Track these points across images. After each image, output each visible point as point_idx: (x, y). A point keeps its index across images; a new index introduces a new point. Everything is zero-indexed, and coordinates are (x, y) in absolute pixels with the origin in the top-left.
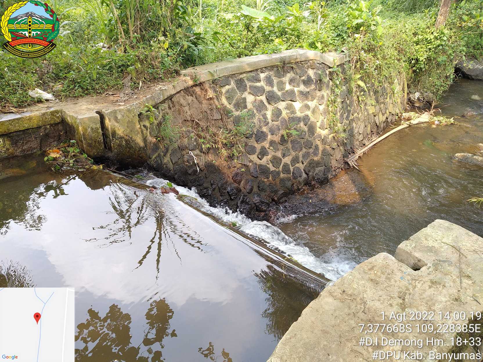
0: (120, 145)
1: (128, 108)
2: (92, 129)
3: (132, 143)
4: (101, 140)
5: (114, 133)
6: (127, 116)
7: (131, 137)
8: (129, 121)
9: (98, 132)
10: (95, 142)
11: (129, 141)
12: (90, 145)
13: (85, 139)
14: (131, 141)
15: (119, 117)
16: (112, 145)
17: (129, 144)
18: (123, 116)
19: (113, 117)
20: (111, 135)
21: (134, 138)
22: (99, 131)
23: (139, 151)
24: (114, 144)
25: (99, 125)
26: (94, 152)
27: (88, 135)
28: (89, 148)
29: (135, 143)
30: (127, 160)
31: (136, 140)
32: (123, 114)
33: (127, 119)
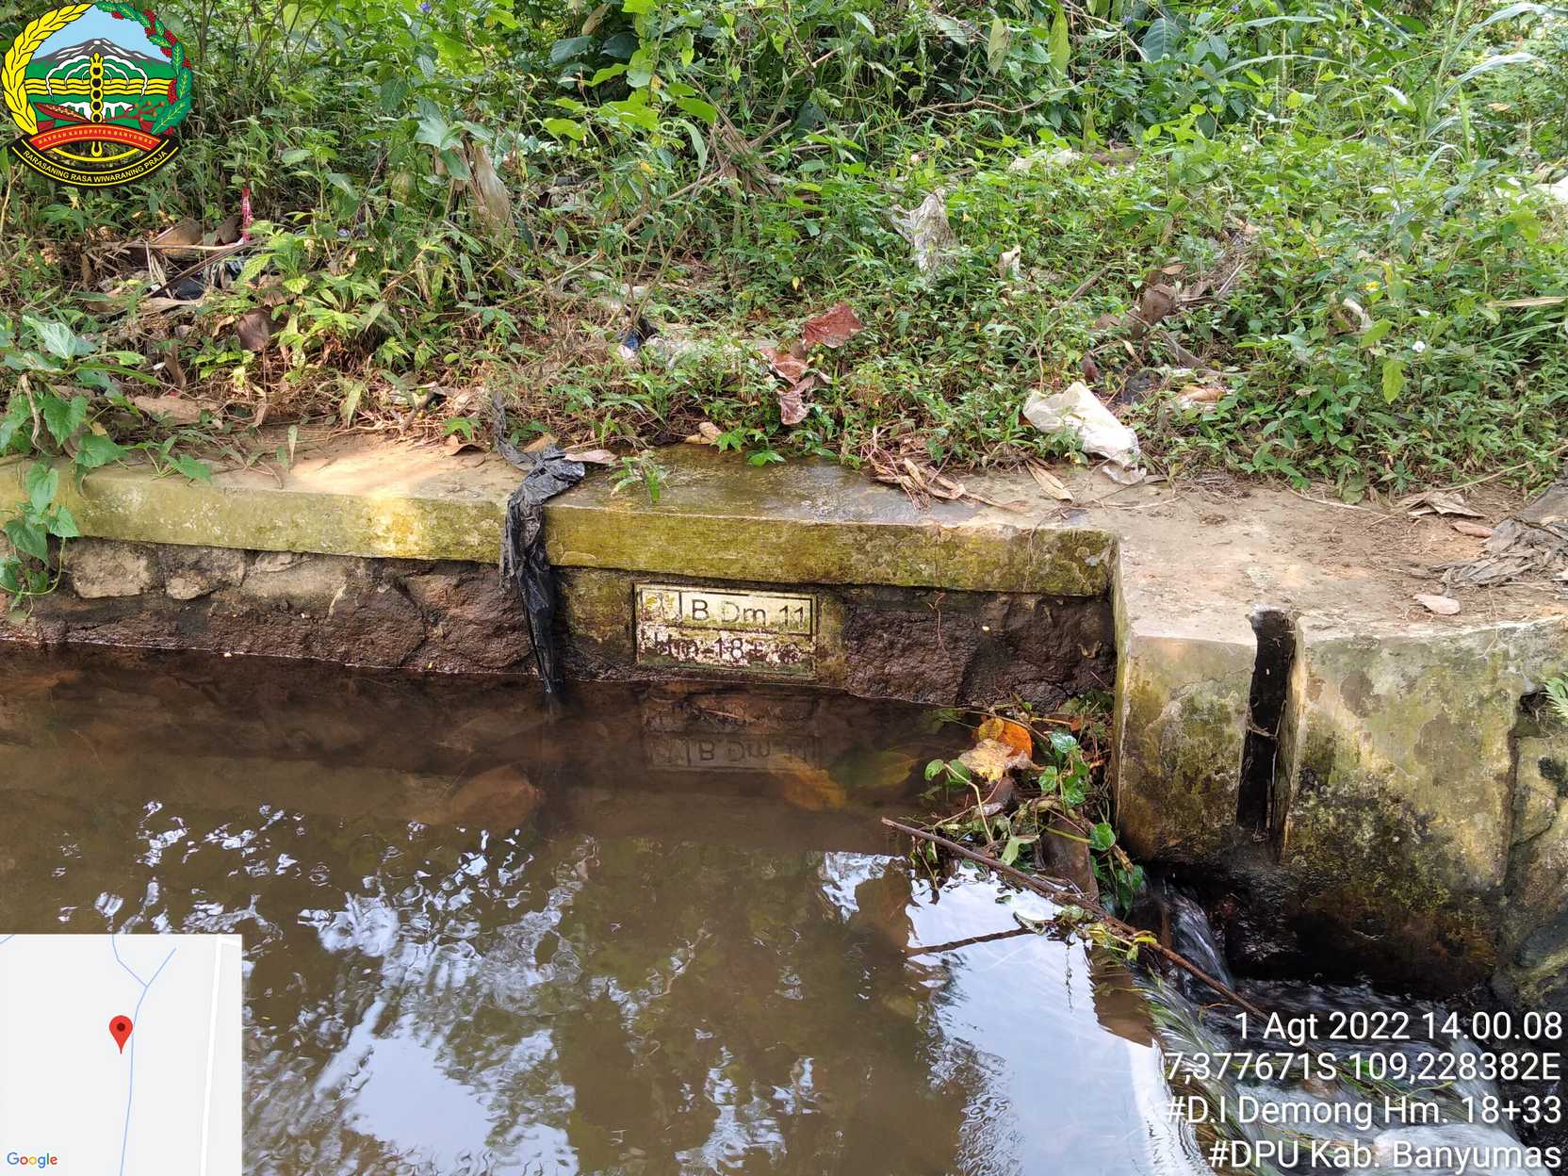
0: (1335, 842)
1: (1464, 644)
2: (1191, 708)
3: (1420, 848)
4: (1224, 783)
5: (1321, 764)
6: (1438, 688)
7: (1421, 812)
8: (1442, 721)
9: (1218, 734)
10: (1189, 781)
11: (1404, 836)
12: (1151, 787)
13: (1134, 747)
14: (1417, 840)
15: (1385, 682)
16: (1289, 825)
17: (1395, 849)
18: (1411, 687)
19: (1341, 678)
20: (1297, 767)
21: (1444, 822)
22: (1228, 730)
23: (1451, 906)
24: (1299, 821)
25: (1236, 699)
26: (1162, 831)
27: (1160, 734)
28: (1142, 801)
29: (1442, 859)
30: (1351, 936)
31: (1449, 840)
32: (1414, 671)
33: (1433, 708)
